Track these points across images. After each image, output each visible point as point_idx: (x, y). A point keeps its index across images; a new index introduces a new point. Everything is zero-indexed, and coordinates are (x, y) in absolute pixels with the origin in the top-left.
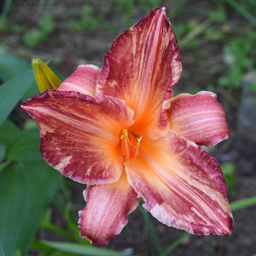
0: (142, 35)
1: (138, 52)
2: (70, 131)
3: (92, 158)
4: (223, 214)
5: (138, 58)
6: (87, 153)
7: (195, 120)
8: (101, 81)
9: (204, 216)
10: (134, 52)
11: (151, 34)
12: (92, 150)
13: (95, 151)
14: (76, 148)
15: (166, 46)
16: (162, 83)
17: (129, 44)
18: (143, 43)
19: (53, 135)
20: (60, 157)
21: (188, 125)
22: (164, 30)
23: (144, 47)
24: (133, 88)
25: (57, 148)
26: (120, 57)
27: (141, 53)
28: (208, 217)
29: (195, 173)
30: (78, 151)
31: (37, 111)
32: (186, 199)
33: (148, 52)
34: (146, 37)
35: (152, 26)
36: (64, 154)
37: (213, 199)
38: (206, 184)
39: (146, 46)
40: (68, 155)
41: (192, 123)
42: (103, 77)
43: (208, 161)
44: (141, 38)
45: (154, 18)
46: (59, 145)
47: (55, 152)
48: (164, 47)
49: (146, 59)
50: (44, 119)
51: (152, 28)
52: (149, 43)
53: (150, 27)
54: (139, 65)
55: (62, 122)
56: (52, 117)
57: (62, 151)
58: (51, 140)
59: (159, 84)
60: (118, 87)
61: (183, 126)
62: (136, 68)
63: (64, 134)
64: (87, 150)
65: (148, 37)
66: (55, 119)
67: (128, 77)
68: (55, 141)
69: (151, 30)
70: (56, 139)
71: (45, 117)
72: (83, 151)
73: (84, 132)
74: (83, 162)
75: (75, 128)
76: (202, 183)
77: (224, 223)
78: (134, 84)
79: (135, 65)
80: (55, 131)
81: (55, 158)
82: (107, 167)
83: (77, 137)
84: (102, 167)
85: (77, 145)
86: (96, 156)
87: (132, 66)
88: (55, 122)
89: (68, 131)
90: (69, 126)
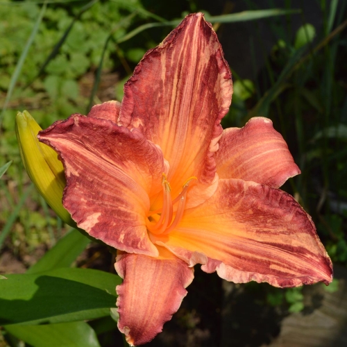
0: (174, 52)
1: (169, 78)
2: (99, 177)
3: (124, 221)
4: (314, 258)
5: (169, 86)
6: (120, 213)
7: (249, 157)
8: (123, 119)
9: (290, 269)
10: (163, 77)
11: (186, 49)
12: (125, 210)
13: (129, 211)
14: (106, 203)
15: (205, 64)
16: (202, 120)
17: (156, 68)
18: (175, 65)
19: (77, 179)
20: (85, 212)
21: (241, 166)
22: (203, 42)
23: (177, 69)
24: (164, 129)
25: (82, 199)
26: (144, 86)
27: (173, 78)
28: (295, 268)
29: (262, 225)
30: (109, 207)
31: (58, 143)
32: (259, 257)
33: (182, 77)
34: (178, 54)
35: (186, 39)
36: (91, 208)
37: (296, 246)
38: (280, 232)
39: (180, 69)
40: (95, 211)
41: (246, 162)
42: (125, 113)
43: (279, 199)
44: (173, 56)
45: (188, 27)
46: (85, 195)
47: (79, 204)
48: (203, 66)
49: (179, 86)
50: (68, 154)
51: (186, 41)
52: (184, 62)
53: (184, 41)
54: (171, 95)
55: (90, 162)
56: (78, 154)
57: (89, 204)
58: (75, 186)
59: (199, 122)
60: (145, 129)
61: (235, 170)
62: (166, 101)
63: (91, 180)
64: (120, 207)
65: (182, 54)
66: (82, 156)
67: (157, 114)
68: (80, 189)
69: (185, 44)
70: (81, 187)
71: (69, 152)
72: (114, 209)
73: (116, 179)
74: (115, 224)
75: (106, 173)
76: (276, 234)
77: (318, 268)
78: (164, 124)
79: (166, 96)
80: (80, 174)
81: (79, 213)
82: (142, 239)
83: (106, 188)
84: (136, 236)
85: (106, 198)
86: (129, 219)
87: (161, 98)
88: (81, 161)
89: (96, 177)
90: (99, 169)
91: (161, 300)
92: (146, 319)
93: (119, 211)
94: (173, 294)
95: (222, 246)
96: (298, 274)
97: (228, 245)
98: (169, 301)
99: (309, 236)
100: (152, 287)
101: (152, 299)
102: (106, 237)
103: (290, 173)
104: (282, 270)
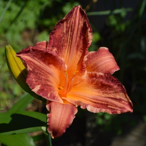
0: (69, 21)
1: (67, 32)
2: (40, 71)
3: (50, 89)
4: (125, 103)
5: (67, 35)
7: (99, 63)
8: (49, 48)
9: (116, 107)
10: (65, 31)
11: (74, 20)
12: (50, 84)
13: (51, 85)
14: (43, 81)
15: (82, 26)
16: (80, 48)
17: (62, 28)
18: (69, 26)
19: (31, 72)
20: (35, 85)
21: (96, 66)
22: (81, 17)
23: (70, 28)
24: (65, 52)
25: (33, 80)
26: (57, 35)
27: (69, 32)
28: (118, 106)
29: (105, 90)
30: (44, 83)
31: (24, 57)
32: (103, 103)
33: (72, 31)
34: (71, 22)
35: (74, 16)
36: (37, 83)
37: (118, 98)
38: (112, 93)
39: (72, 28)
40: (39, 84)
41: (98, 65)
42: (50, 46)
43: (111, 80)
44: (69, 23)
45: (75, 11)
46: (34, 78)
48: (81, 27)
49: (71, 35)
50: (28, 62)
51: (74, 17)
52: (73, 25)
53: (73, 17)
54: (68, 38)
55: (36, 65)
56: (32, 61)
57: (36, 82)
58: (30, 74)
59: (79, 49)
60: (57, 52)
61: (94, 68)
62: (66, 41)
63: (37, 72)
64: (48, 83)
65: (72, 22)
66: (33, 63)
67: (63, 46)
68: (32, 76)
69: (74, 18)
70: (33, 75)
71: (28, 61)
72: (46, 84)
73: (46, 72)
74: (46, 90)
75: (43, 69)
76: (110, 93)
77: (127, 107)
78: (65, 50)
79: (66, 39)
80: (33, 70)
81: (32, 85)
82: (57, 96)
83: (43, 75)
84: (54, 95)
85: (43, 79)
86: (51, 88)
87: (64, 39)
88: (33, 64)
89: (39, 71)
90: (40, 67)
91: (65, 120)
92: (59, 127)
93: (48, 85)
94: (69, 117)
95: (89, 99)
96: (119, 109)
97: (91, 98)
98: (68, 120)
99: (124, 94)
100: (61, 115)
101: (61, 119)
102: (43, 95)
103: (116, 69)
104: (113, 107)
